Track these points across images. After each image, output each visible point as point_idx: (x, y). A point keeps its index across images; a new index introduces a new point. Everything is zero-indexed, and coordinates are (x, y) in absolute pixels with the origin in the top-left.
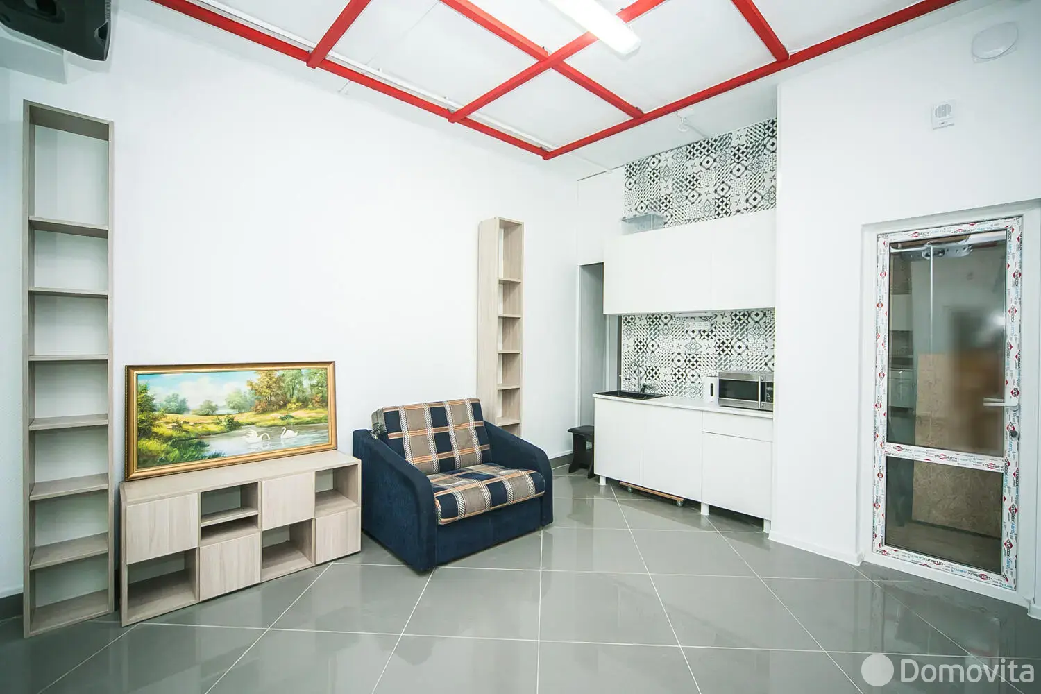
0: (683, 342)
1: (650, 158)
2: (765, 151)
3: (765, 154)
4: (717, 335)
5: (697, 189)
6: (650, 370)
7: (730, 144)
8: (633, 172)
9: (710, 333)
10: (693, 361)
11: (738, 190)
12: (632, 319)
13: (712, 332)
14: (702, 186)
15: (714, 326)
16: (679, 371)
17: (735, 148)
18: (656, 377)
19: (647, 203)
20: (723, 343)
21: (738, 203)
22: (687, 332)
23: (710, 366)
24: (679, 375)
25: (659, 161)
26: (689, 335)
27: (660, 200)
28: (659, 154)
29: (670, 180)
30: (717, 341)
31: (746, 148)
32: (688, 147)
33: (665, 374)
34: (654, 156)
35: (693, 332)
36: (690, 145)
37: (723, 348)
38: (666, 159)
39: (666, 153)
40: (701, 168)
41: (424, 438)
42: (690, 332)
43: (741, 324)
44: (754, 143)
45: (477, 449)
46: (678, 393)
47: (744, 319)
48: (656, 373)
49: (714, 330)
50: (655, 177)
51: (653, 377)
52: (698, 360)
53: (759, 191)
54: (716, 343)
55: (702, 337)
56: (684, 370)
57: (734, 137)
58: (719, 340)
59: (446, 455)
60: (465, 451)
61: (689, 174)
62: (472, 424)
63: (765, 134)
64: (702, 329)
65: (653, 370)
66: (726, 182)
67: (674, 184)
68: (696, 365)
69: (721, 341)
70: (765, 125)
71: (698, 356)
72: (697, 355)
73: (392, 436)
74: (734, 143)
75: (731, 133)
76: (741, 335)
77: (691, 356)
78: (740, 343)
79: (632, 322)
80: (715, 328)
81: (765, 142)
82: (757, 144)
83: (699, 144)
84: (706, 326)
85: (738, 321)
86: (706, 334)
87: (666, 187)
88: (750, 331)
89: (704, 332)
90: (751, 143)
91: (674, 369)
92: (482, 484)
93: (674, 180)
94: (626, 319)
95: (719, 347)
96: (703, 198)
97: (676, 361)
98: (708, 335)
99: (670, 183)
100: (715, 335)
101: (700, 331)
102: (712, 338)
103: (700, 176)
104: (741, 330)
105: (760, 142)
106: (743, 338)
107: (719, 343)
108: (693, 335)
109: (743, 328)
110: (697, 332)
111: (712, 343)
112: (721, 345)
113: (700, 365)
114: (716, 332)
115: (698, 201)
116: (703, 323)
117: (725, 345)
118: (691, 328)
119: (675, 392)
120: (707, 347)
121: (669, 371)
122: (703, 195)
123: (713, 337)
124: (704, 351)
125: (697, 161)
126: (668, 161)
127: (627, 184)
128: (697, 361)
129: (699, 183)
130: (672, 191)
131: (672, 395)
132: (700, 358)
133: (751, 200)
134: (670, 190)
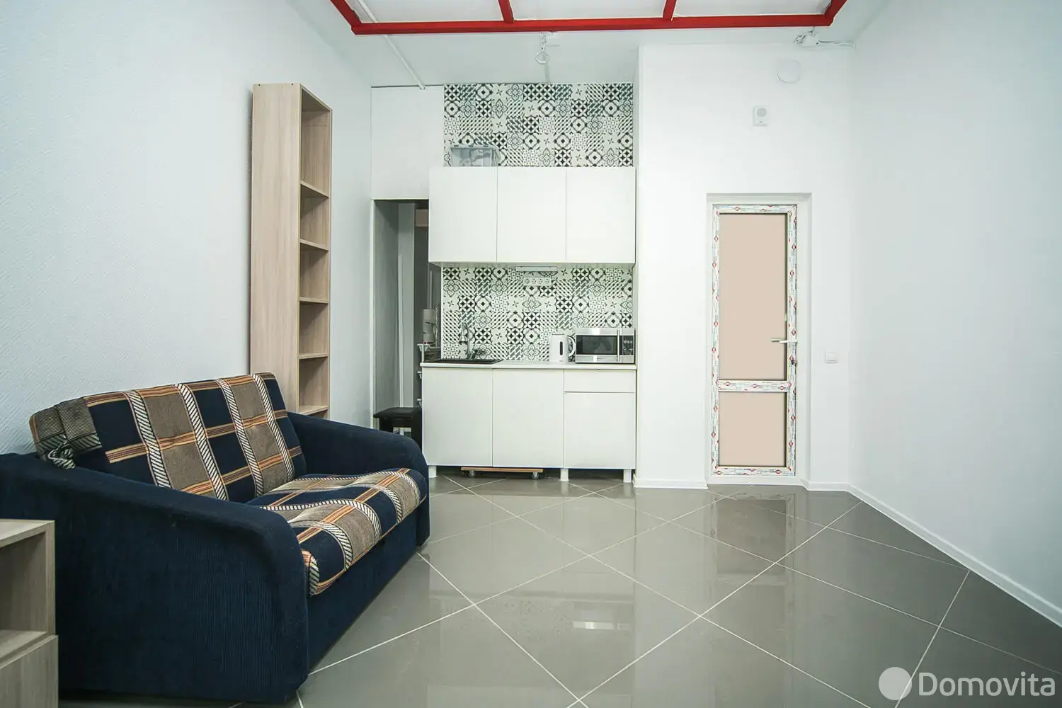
0: (520, 300)
1: (479, 86)
2: (604, 113)
3: (603, 116)
4: (558, 292)
5: (535, 134)
6: (479, 332)
7: (570, 96)
8: (456, 97)
9: (550, 290)
10: (531, 320)
11: (578, 145)
12: (455, 272)
13: (552, 288)
14: (541, 132)
15: (554, 283)
16: (515, 332)
17: (575, 101)
18: (487, 339)
19: (475, 137)
20: (564, 300)
21: (578, 158)
22: (524, 288)
23: (550, 324)
24: (515, 337)
25: (491, 92)
26: (528, 292)
27: (492, 137)
28: (491, 85)
29: (504, 117)
30: (558, 299)
31: (586, 104)
32: (525, 86)
33: (499, 336)
34: (483, 85)
35: (532, 288)
36: (527, 85)
37: (564, 306)
38: (499, 92)
39: (499, 85)
40: (540, 113)
41: (192, 449)
42: (528, 289)
43: (582, 281)
44: (594, 102)
45: (285, 455)
46: (514, 356)
47: (585, 276)
48: (487, 336)
49: (554, 286)
50: (485, 108)
51: (483, 340)
52: (538, 318)
53: (598, 151)
54: (557, 300)
55: (542, 294)
56: (521, 330)
57: (574, 90)
58: (560, 297)
59: (236, 475)
60: (269, 462)
61: (526, 115)
62: (270, 416)
63: (604, 96)
64: (542, 285)
65: (483, 332)
66: (566, 134)
67: (508, 123)
68: (536, 324)
69: (562, 299)
70: (604, 88)
71: (538, 315)
72: (536, 313)
73: (116, 456)
74: (574, 96)
75: (571, 85)
76: (582, 292)
77: (530, 314)
78: (581, 301)
79: (455, 275)
80: (556, 285)
81: (604, 104)
82: (597, 104)
83: (537, 86)
84: (546, 282)
85: (578, 278)
86: (546, 290)
87: (498, 124)
88: (591, 288)
89: (544, 288)
90: (591, 101)
91: (509, 330)
92: (357, 504)
93: (508, 118)
94: (447, 272)
95: (560, 304)
96: (542, 145)
97: (511, 320)
98: (548, 292)
99: (504, 121)
100: (555, 293)
101: (539, 288)
102: (552, 295)
103: (538, 121)
104: (582, 287)
105: (599, 102)
106: (584, 296)
107: (560, 301)
108: (532, 292)
109: (584, 285)
110: (536, 289)
111: (552, 300)
112: (562, 302)
113: (539, 325)
114: (557, 289)
115: (537, 147)
116: (544, 279)
117: (566, 302)
118: (531, 284)
119: (511, 356)
120: (547, 305)
121: (504, 333)
122: (542, 143)
123: (554, 294)
124: (543, 308)
125: (536, 104)
126: (500, 95)
127: (448, 109)
128: (536, 320)
129: (538, 129)
130: (506, 130)
131: (508, 359)
132: (539, 316)
133: (591, 158)
134: (504, 129)
